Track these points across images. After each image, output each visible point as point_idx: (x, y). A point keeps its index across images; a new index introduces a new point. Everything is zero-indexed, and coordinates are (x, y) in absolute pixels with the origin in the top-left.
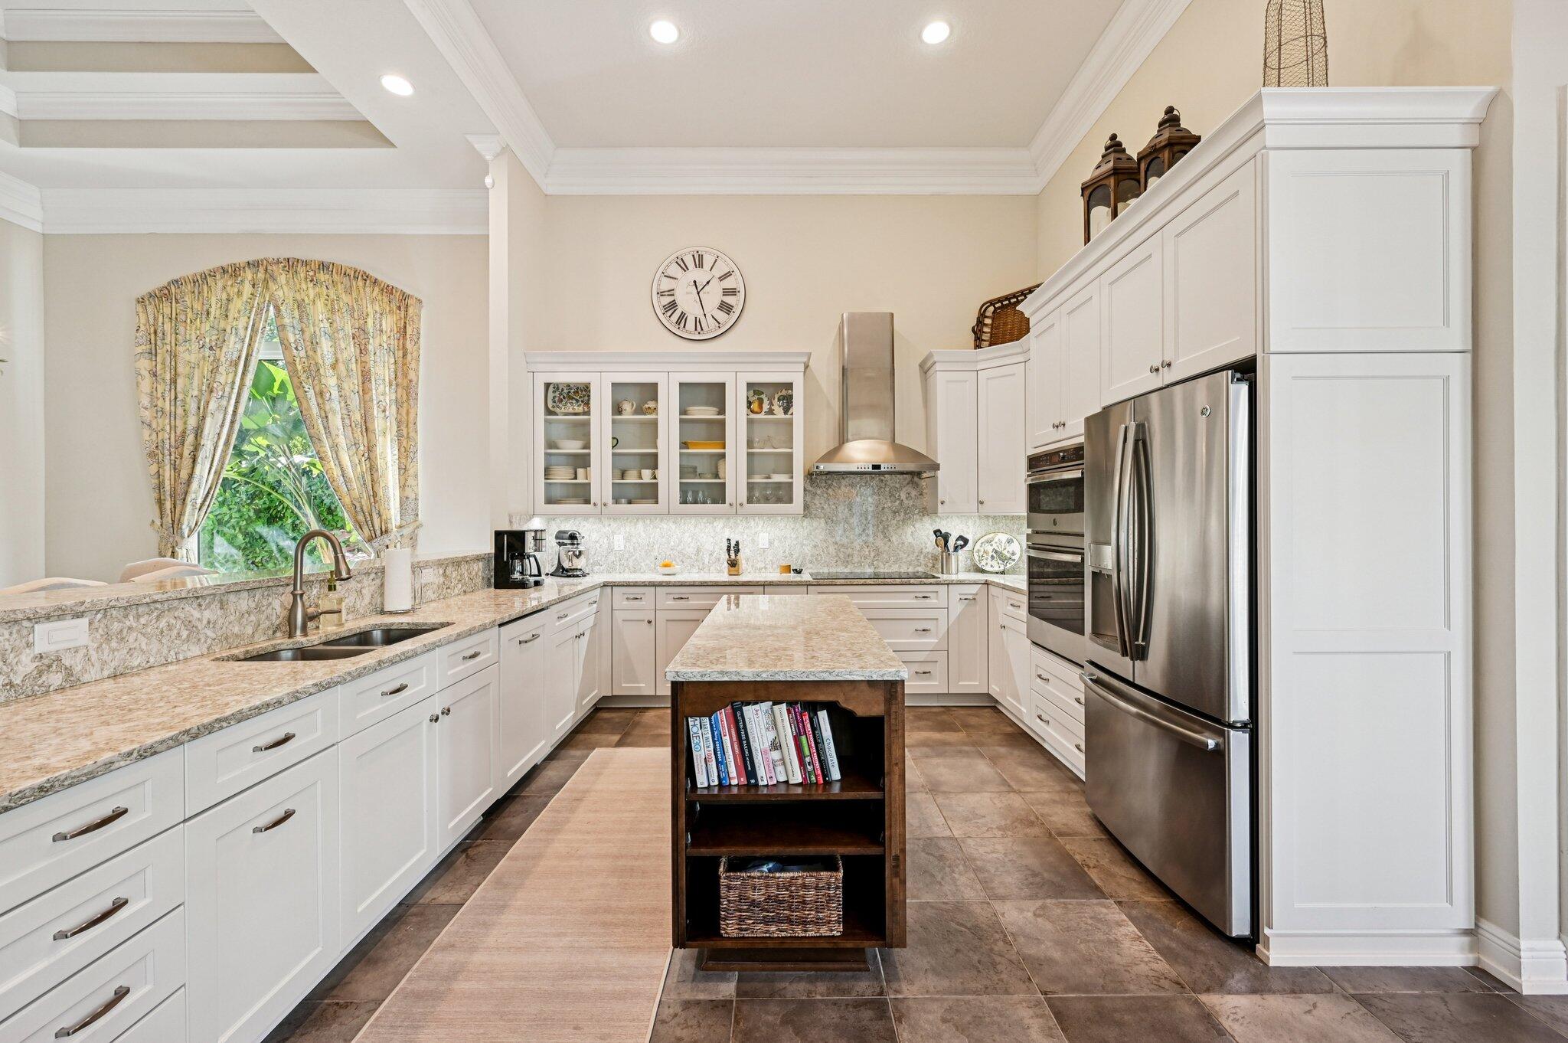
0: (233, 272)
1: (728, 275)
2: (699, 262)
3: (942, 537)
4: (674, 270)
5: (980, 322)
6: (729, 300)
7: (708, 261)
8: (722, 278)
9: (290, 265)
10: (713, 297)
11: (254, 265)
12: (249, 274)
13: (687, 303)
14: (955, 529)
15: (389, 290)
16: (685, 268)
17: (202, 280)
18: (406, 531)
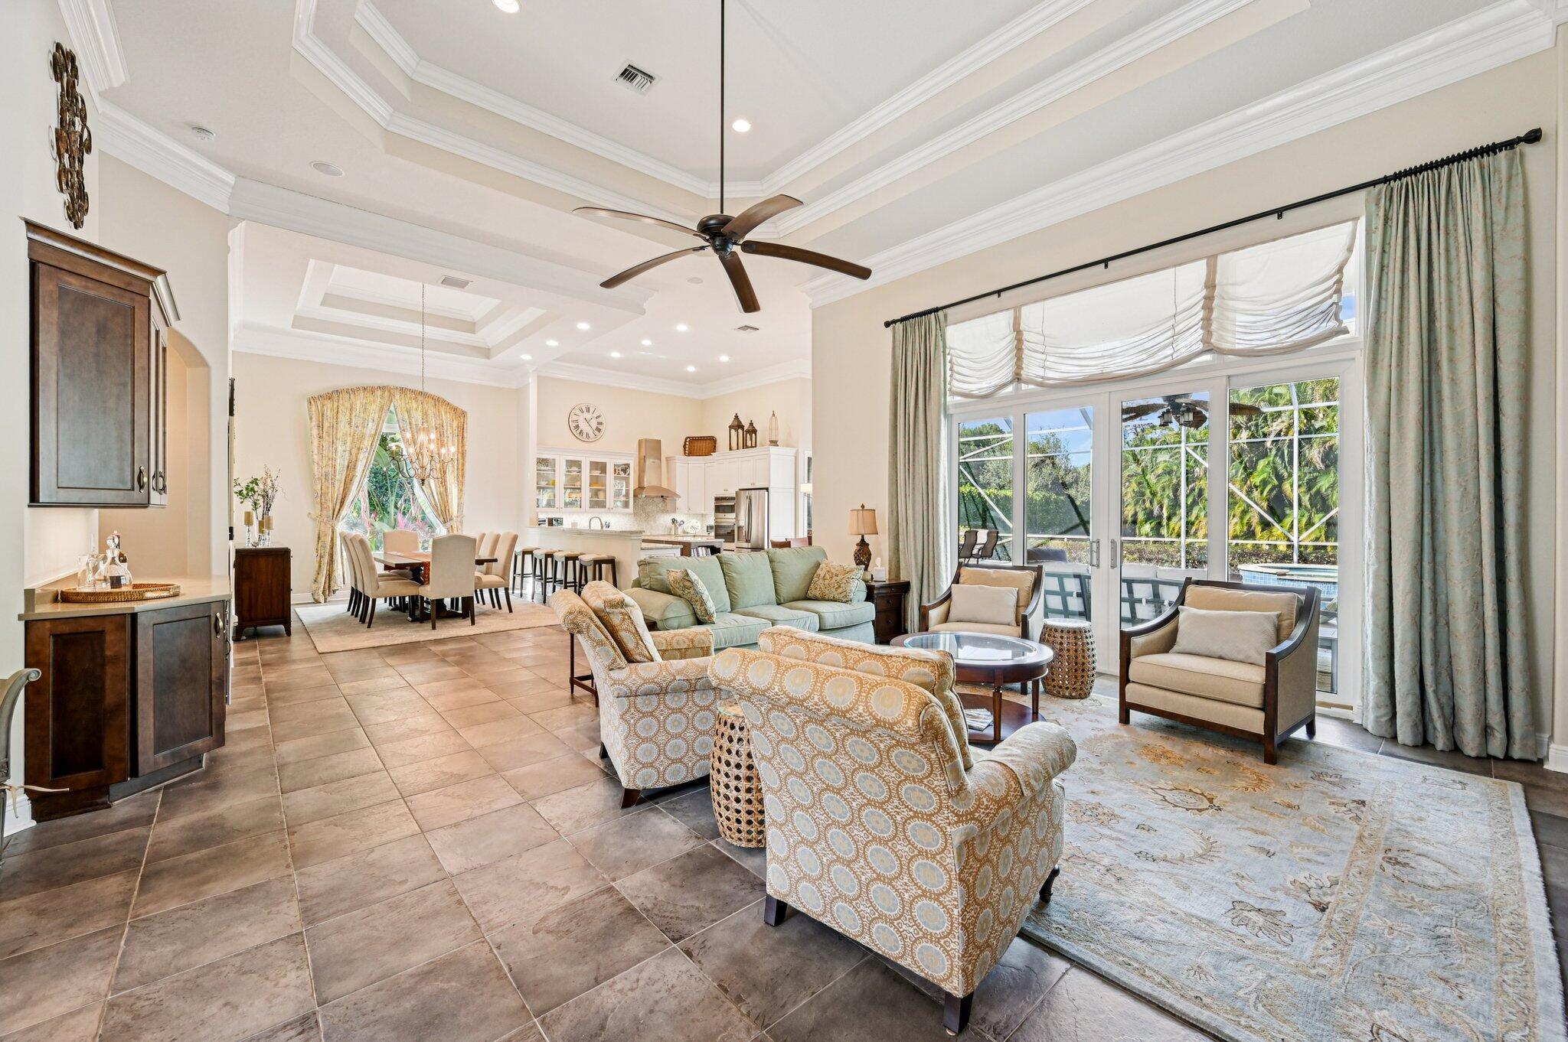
0: (371, 390)
1: (599, 417)
2: (588, 410)
3: (674, 521)
4: (578, 412)
5: (685, 444)
6: (600, 427)
7: (591, 410)
8: (597, 418)
9: (403, 390)
10: (594, 424)
11: (382, 388)
12: (379, 393)
13: (583, 426)
14: (679, 519)
15: (455, 409)
16: (583, 412)
17: (352, 391)
18: (459, 519)
